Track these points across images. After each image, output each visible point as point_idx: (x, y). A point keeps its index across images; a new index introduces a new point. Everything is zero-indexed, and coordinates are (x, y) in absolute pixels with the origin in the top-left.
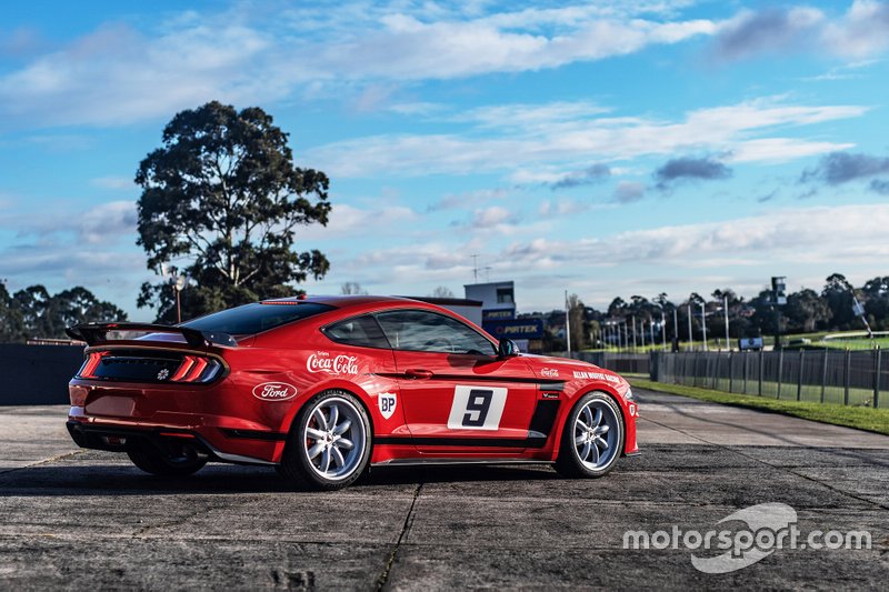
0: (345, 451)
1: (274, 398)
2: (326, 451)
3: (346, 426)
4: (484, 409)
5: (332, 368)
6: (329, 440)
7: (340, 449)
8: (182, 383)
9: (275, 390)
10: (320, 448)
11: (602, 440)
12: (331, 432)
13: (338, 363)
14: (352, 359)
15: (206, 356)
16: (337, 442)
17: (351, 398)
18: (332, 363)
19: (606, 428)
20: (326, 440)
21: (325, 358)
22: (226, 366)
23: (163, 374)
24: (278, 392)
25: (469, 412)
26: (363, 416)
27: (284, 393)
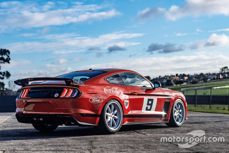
0: (116, 120)
1: (96, 102)
2: (111, 120)
3: (116, 111)
4: (151, 105)
5: (111, 92)
6: (111, 116)
7: (114, 119)
8: (64, 98)
9: (96, 99)
10: (109, 120)
11: (180, 114)
12: (112, 114)
13: (113, 90)
14: (116, 89)
15: (73, 88)
16: (114, 117)
17: (117, 102)
18: (111, 90)
19: (181, 111)
20: (110, 117)
21: (109, 88)
22: (80, 92)
23: (56, 95)
24: (97, 100)
25: (147, 106)
26: (120, 108)
27: (98, 101)
